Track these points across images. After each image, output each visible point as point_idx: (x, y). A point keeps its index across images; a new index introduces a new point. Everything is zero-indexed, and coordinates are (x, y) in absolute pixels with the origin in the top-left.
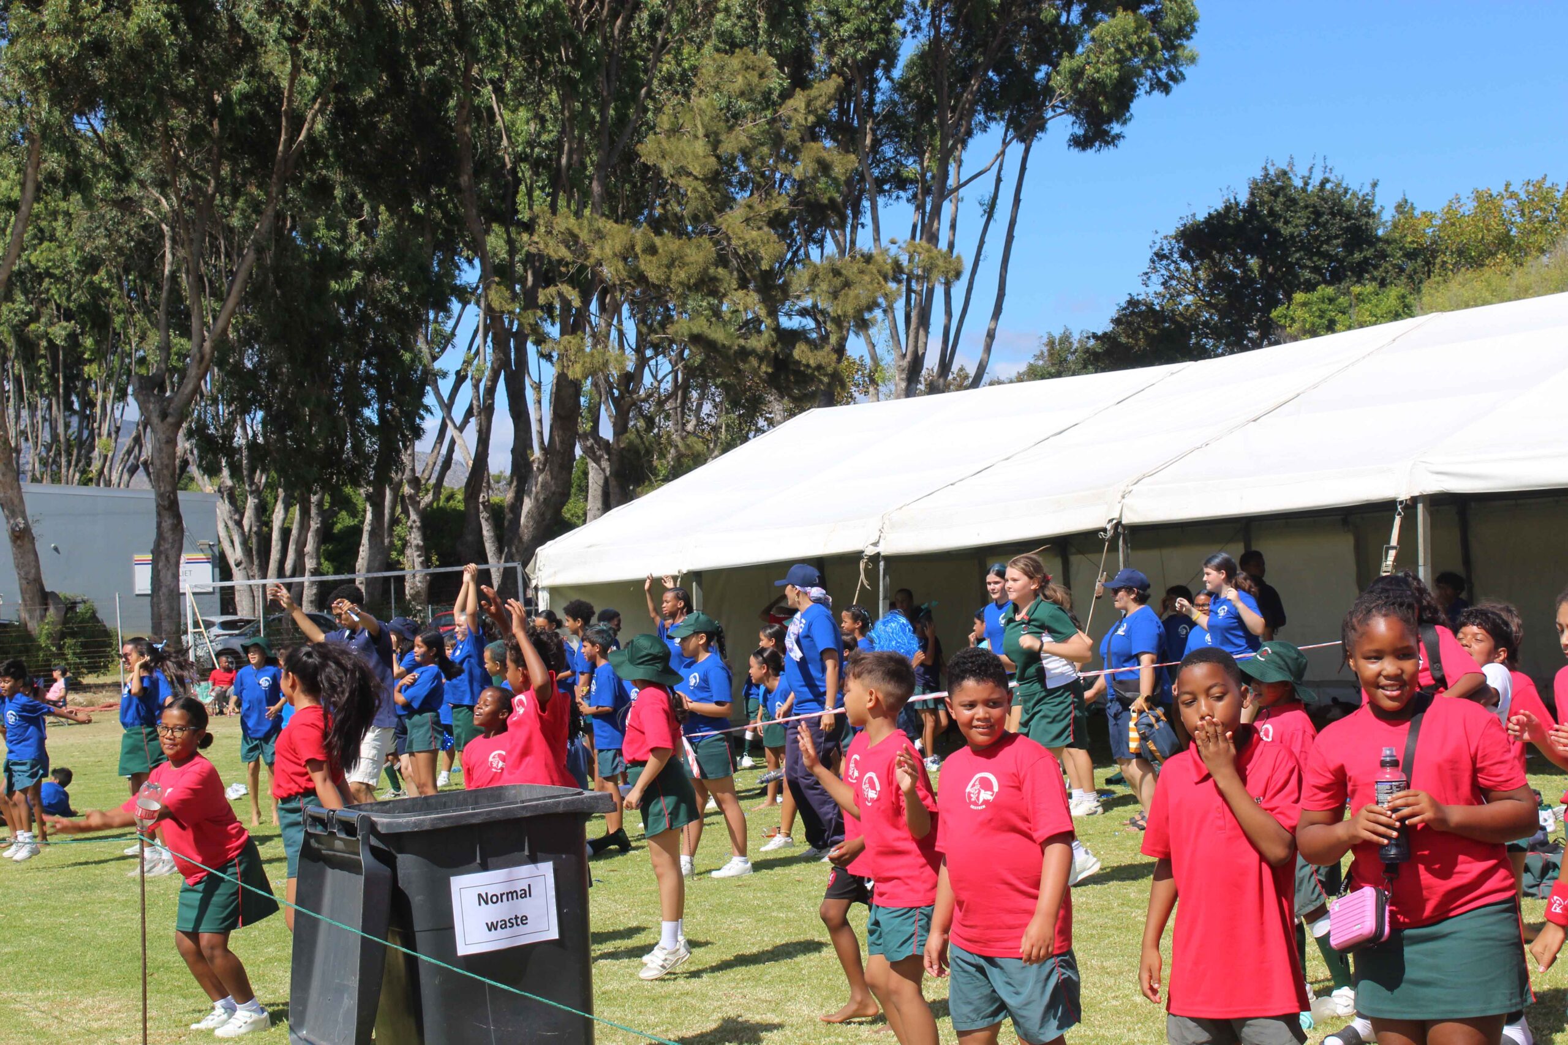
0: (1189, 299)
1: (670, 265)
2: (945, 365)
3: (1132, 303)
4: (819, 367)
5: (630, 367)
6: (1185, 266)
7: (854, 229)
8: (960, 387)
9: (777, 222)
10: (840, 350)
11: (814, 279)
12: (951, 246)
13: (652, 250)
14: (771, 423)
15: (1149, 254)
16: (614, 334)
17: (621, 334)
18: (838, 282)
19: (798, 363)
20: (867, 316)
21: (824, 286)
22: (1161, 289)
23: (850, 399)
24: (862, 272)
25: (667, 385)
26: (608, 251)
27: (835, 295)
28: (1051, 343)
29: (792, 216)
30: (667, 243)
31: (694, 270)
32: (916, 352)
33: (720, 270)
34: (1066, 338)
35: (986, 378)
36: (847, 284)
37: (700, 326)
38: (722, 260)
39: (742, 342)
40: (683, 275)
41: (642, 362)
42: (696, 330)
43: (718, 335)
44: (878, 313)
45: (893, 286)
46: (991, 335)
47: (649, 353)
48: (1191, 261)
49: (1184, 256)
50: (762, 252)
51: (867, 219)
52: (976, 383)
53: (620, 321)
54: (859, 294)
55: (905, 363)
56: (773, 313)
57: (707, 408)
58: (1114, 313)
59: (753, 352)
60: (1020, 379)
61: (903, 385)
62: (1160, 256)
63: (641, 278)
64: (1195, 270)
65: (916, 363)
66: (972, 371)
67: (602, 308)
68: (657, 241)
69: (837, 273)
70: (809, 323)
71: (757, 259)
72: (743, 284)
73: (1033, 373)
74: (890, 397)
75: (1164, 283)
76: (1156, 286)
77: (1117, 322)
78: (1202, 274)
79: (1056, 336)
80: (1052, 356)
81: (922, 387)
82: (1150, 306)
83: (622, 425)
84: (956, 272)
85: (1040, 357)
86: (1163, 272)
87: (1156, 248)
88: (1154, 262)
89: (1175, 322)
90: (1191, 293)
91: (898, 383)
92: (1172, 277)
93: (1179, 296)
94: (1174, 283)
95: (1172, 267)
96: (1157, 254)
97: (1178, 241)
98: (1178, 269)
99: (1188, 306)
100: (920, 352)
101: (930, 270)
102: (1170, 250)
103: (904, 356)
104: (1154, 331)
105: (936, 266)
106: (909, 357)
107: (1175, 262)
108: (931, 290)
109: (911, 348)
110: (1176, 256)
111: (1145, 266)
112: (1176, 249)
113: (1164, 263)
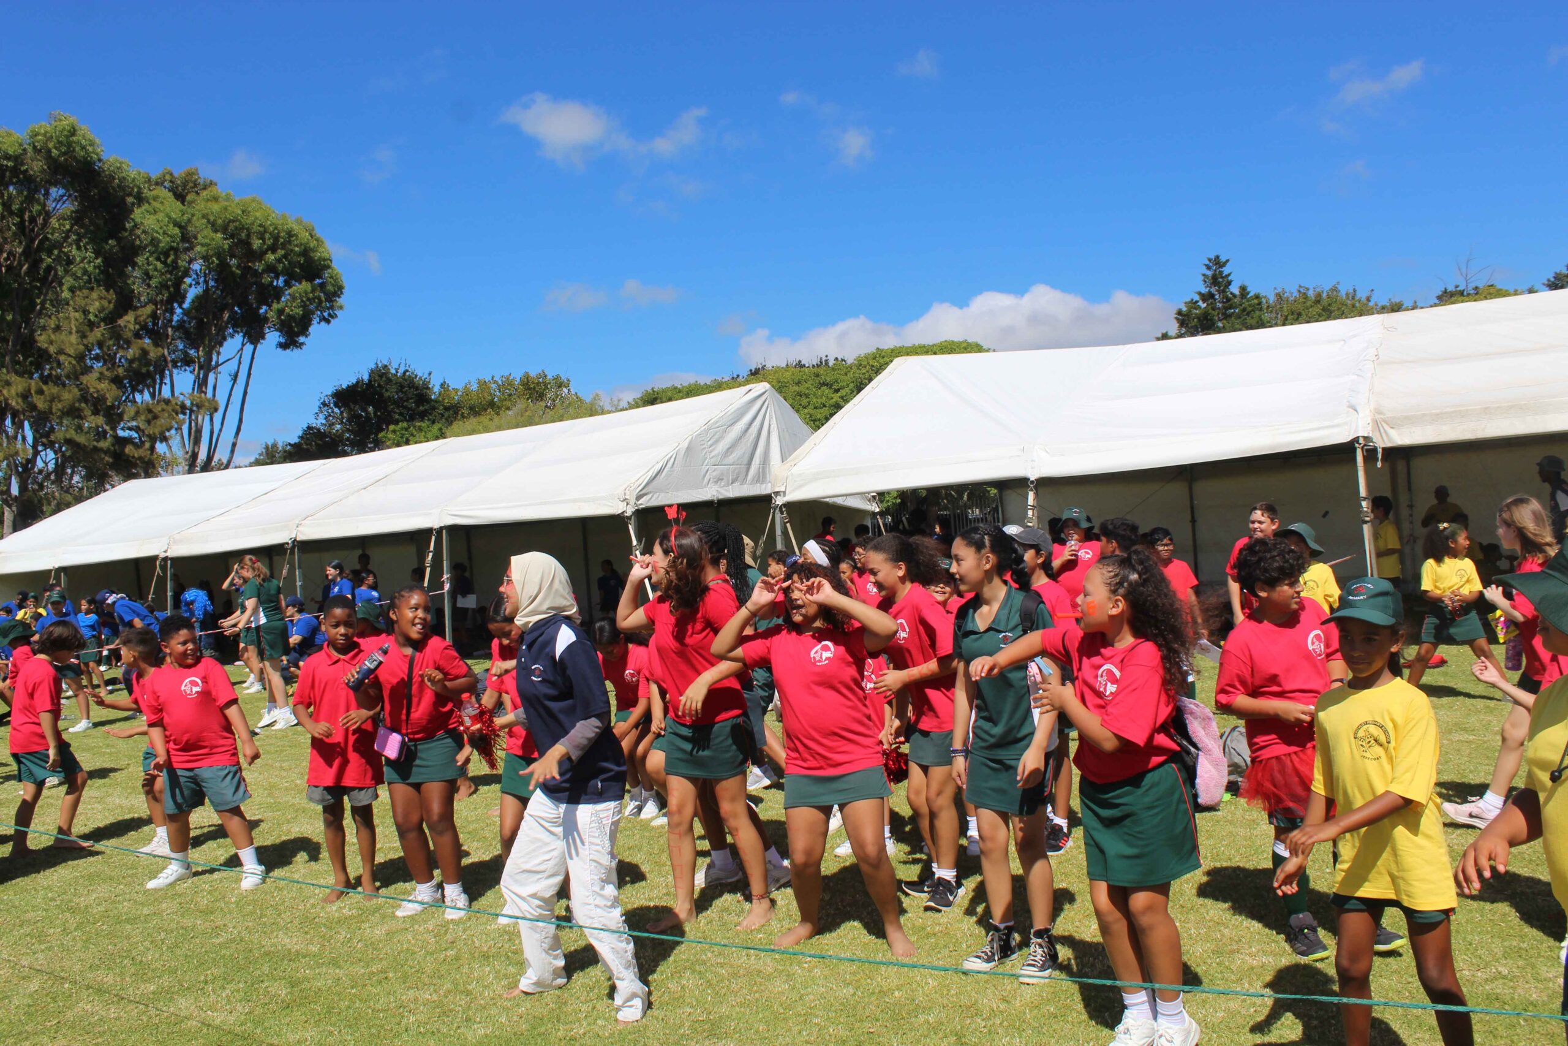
0: (338, 427)
1: (52, 400)
2: (210, 458)
3: (309, 428)
4: (140, 458)
5: (30, 457)
6: (336, 410)
7: (161, 385)
8: (219, 469)
9: (117, 381)
10: (152, 449)
11: (136, 411)
12: (214, 395)
13: (40, 392)
14: (113, 486)
15: (318, 403)
16: (20, 437)
17: (24, 439)
18: (150, 415)
19: (128, 456)
20: (167, 433)
21: (142, 416)
22: (324, 421)
23: (158, 475)
24: (163, 409)
25: (51, 466)
27: (148, 421)
28: (267, 448)
29: (125, 377)
30: (51, 389)
31: (66, 404)
32: (193, 451)
33: (83, 405)
34: (275, 445)
35: (232, 464)
36: (156, 416)
37: (72, 434)
38: (84, 398)
39: (95, 443)
40: (60, 406)
41: (36, 453)
42: (68, 436)
43: (81, 439)
44: (173, 432)
45: (181, 416)
46: (234, 445)
47: (40, 448)
48: (339, 408)
49: (336, 405)
50: (108, 396)
51: (167, 380)
52: (227, 467)
53: (23, 431)
54: (162, 422)
55: (188, 456)
56: (114, 429)
57: (76, 478)
58: (300, 433)
59: (100, 450)
60: (251, 465)
61: (187, 468)
62: (324, 404)
63: (33, 407)
64: (342, 413)
65: (195, 456)
66: (225, 461)
67: (13, 423)
68: (45, 388)
69: (149, 409)
70: (134, 434)
71: (104, 399)
72: (96, 412)
73: (258, 463)
74: (179, 473)
75: (326, 418)
76: (321, 420)
77: (301, 438)
78: (345, 415)
79: (270, 444)
80: (267, 454)
81: (198, 469)
82: (319, 430)
83: (23, 488)
84: (216, 410)
85: (260, 455)
86: (325, 413)
87: (322, 401)
88: (320, 408)
89: (331, 438)
90: (339, 424)
91: (183, 466)
92: (330, 416)
93: (333, 425)
94: (331, 418)
95: (330, 411)
96: (322, 404)
97: (333, 398)
98: (333, 412)
99: (338, 431)
100: (196, 451)
101: (199, 407)
102: (329, 402)
103: (187, 452)
104: (320, 443)
105: (203, 405)
106: (190, 453)
107: (331, 408)
108: (202, 420)
109: (191, 449)
110: (332, 405)
111: (316, 410)
112: (332, 401)
113: (326, 408)
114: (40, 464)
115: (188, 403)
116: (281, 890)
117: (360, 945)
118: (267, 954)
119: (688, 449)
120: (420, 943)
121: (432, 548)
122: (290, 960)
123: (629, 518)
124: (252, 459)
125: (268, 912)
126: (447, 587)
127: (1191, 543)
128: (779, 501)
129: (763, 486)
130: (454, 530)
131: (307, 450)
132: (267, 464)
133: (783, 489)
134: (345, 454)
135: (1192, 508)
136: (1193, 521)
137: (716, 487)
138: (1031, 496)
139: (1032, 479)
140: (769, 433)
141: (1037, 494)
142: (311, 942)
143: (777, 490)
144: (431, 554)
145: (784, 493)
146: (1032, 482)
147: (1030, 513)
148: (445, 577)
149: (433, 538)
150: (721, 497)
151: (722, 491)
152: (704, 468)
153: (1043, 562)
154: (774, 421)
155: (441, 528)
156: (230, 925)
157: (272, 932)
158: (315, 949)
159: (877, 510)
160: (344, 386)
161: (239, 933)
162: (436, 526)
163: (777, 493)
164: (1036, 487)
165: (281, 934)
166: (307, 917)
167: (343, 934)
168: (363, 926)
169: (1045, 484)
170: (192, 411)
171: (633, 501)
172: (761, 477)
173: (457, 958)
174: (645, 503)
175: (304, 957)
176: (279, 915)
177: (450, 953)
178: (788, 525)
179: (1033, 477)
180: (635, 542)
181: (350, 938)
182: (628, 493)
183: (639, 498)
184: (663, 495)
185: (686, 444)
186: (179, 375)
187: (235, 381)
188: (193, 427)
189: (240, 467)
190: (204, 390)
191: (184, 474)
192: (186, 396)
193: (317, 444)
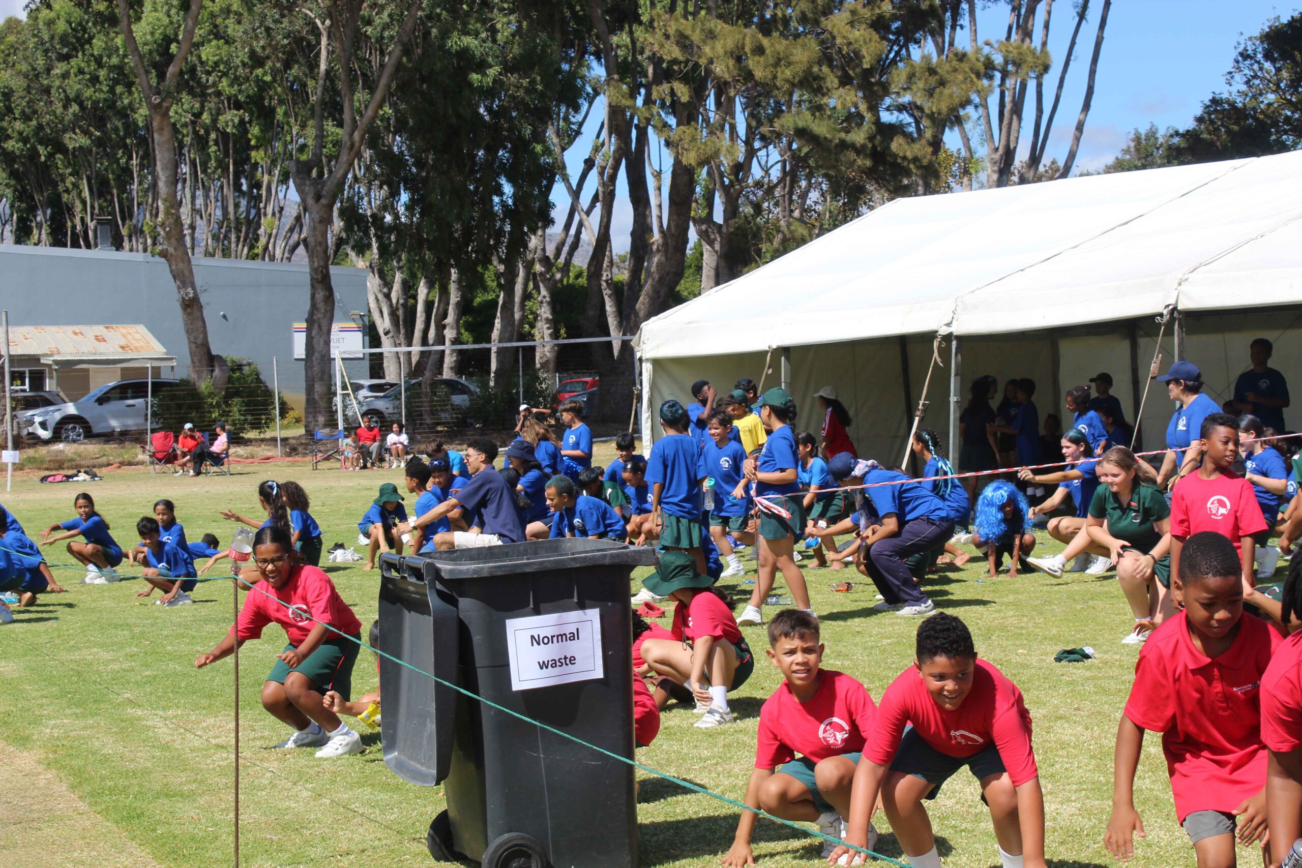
0: (1271, 97)
1: (777, 64)
2: (1035, 159)
3: (1214, 101)
4: (916, 160)
5: (741, 158)
6: (1268, 65)
7: (953, 28)
8: (1052, 178)
9: (879, 25)
10: (936, 144)
11: (911, 77)
12: (1044, 44)
13: (759, 50)
14: (871, 208)
15: (1234, 54)
16: (727, 127)
17: (733, 128)
18: (933, 80)
19: (895, 156)
20: (962, 113)
21: (921, 84)
22: (1244, 88)
23: (949, 189)
24: (955, 70)
25: (775, 174)
26: (720, 50)
27: (930, 93)
28: (1137, 139)
29: (895, 18)
30: (774, 44)
31: (799, 69)
32: (1007, 146)
33: (825, 69)
34: (1152, 134)
35: (1074, 170)
36: (942, 83)
37: (805, 119)
38: (826, 58)
39: (843, 135)
40: (788, 73)
41: (751, 153)
42: (801, 124)
43: (821, 128)
44: (970, 109)
45: (985, 82)
46: (1080, 127)
47: (757, 144)
48: (1273, 61)
49: (1268, 56)
50: (864, 52)
51: (965, 20)
52: (1065, 174)
53: (733, 118)
54: (953, 91)
55: (997, 156)
56: (874, 108)
57: (814, 195)
58: (1199, 111)
59: (853, 146)
60: (1109, 170)
61: (995, 177)
62: (1245, 56)
63: (749, 75)
64: (1278, 70)
65: (1009, 154)
66: (1061, 163)
68: (765, 42)
69: (932, 71)
70: (906, 118)
71: (859, 58)
72: (845, 81)
73: (1120, 166)
74: (982, 187)
75: (1247, 83)
76: (1239, 85)
77: (1200, 120)
78: (1285, 74)
79: (1143, 131)
80: (1137, 150)
81: (1015, 179)
82: (1232, 104)
83: (731, 211)
84: (1046, 68)
85: (1127, 151)
86: (1247, 71)
87: (1241, 49)
88: (1238, 62)
89: (1256, 119)
90: (1273, 92)
91: (988, 172)
92: (1255, 77)
93: (1261, 94)
94: (1257, 82)
95: (1256, 67)
96: (1241, 54)
97: (1262, 42)
98: (1261, 69)
99: (1269, 105)
100: (1012, 147)
101: (1018, 65)
102: (1254, 50)
103: (997, 149)
104: (1236, 128)
105: (1025, 61)
106: (1001, 151)
107: (1259, 62)
108: (1024, 86)
109: (1003, 142)
110: (1259, 56)
111: (1229, 66)
112: (1260, 49)
113: (1248, 62)
114: (756, 172)
115: (998, 59)
124: (1110, 160)
131: (1212, 144)
132: (1137, 168)
134: (1283, 148)
160: (1285, 19)
170: (1005, 75)
186: (984, 8)
187: (1082, 16)
188: (1008, 99)
189: (1088, 174)
190: (1027, 34)
191: (990, 187)
192: (996, 45)
193: (1229, 132)
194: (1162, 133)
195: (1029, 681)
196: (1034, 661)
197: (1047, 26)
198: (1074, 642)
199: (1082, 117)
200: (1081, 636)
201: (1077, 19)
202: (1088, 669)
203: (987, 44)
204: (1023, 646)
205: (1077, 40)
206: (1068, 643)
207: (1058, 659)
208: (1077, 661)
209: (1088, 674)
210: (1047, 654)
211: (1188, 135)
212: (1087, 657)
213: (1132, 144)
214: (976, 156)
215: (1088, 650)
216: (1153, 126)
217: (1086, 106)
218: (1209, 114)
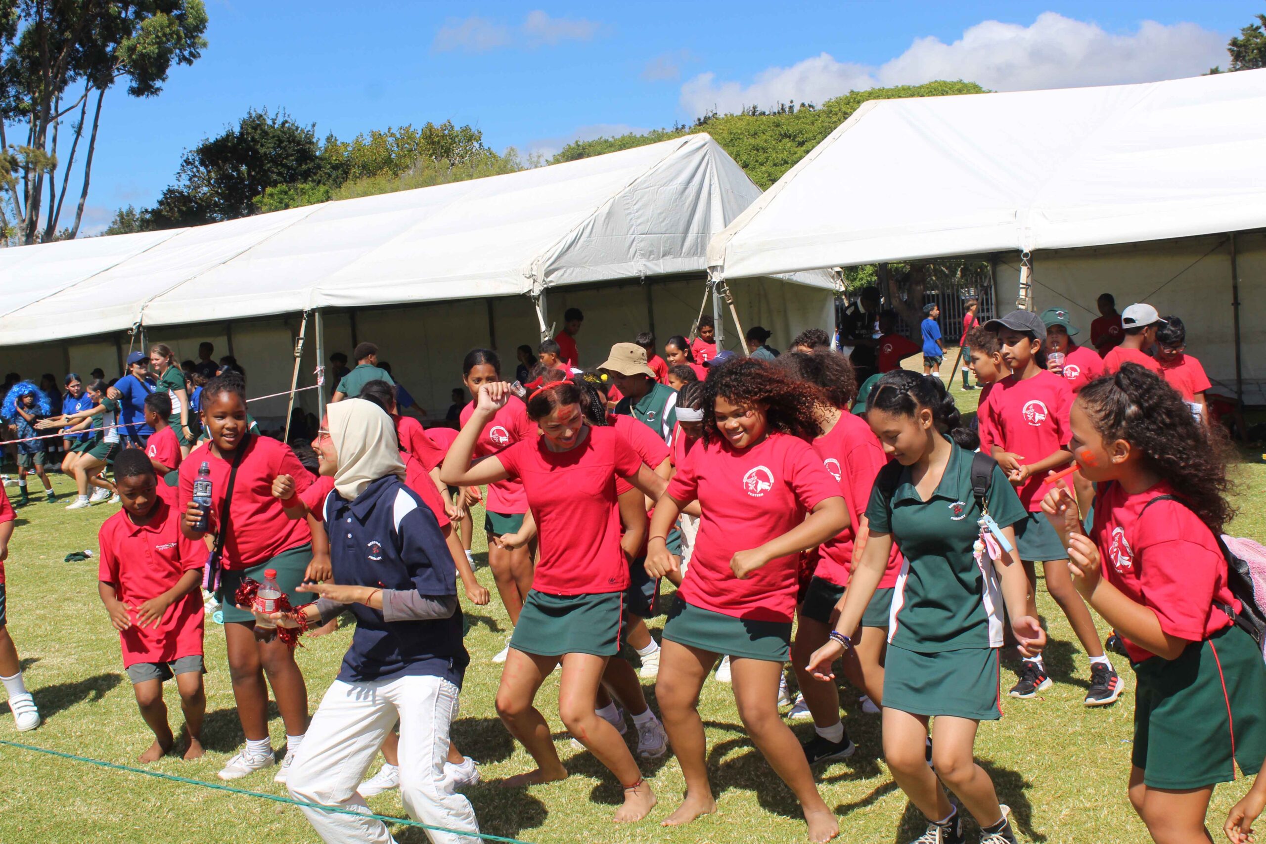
0: (205, 189)
2: (51, 228)
3: (170, 191)
6: (202, 169)
12: (54, 150)
15: (181, 161)
22: (188, 183)
28: (121, 215)
32: (31, 219)
34: (130, 212)
35: (79, 234)
45: (13, 175)
46: (81, 208)
48: (206, 167)
49: (202, 163)
55: (24, 225)
58: (160, 197)
61: (24, 239)
62: (187, 162)
64: (209, 172)
65: (33, 224)
66: (70, 231)
73: (111, 232)
74: (14, 244)
75: (190, 179)
76: (185, 181)
77: (161, 203)
78: (213, 175)
79: (124, 210)
80: (122, 223)
81: (40, 240)
82: (181, 193)
84: (54, 166)
85: (114, 223)
86: (189, 172)
87: (185, 158)
88: (183, 166)
89: (196, 203)
90: (206, 186)
91: (20, 236)
92: (195, 176)
93: (199, 187)
94: (196, 179)
95: (195, 170)
96: (185, 161)
97: (198, 154)
98: (198, 171)
99: (205, 194)
100: (34, 219)
101: (35, 164)
102: (194, 159)
103: (24, 221)
104: (184, 209)
105: (40, 161)
106: (27, 222)
107: (196, 167)
108: (41, 179)
109: (28, 216)
110: (197, 163)
111: (178, 169)
112: (197, 158)
113: (190, 167)
115: (21, 158)
116: (86, 746)
117: (170, 815)
118: (58, 825)
119: (609, 215)
120: (242, 813)
121: (302, 335)
122: (83, 834)
123: (537, 298)
124: (105, 228)
125: (68, 774)
126: (321, 380)
127: (1231, 331)
128: (716, 277)
129: (702, 260)
130: (329, 313)
131: (169, 219)
132: (122, 233)
133: (720, 263)
134: (214, 221)
135: (1235, 288)
136: (1236, 303)
137: (644, 261)
138: (1024, 272)
139: (1026, 250)
140: (710, 194)
141: (1031, 270)
142: (112, 811)
143: (713, 264)
144: (301, 342)
145: (722, 267)
146: (1026, 255)
147: (1022, 293)
148: (319, 368)
149: (304, 323)
150: (649, 273)
151: (649, 264)
152: (630, 238)
153: (1037, 353)
154: (715, 181)
155: (313, 311)
156: (19, 789)
157: (68, 799)
158: (114, 819)
159: (843, 289)
160: (212, 140)
161: (29, 799)
162: (307, 308)
163: (713, 268)
164: (1031, 262)
165: (78, 802)
166: (113, 781)
167: (154, 801)
168: (178, 791)
169: (1041, 256)
170: (27, 170)
171: (541, 277)
172: (700, 248)
173: (284, 833)
174: (556, 279)
175: (101, 829)
176: (80, 777)
177: (276, 826)
178: (732, 307)
179: (1027, 247)
180: (543, 327)
181: (161, 807)
182: (535, 268)
183: (548, 274)
184: (577, 270)
185: (606, 209)
186: (10, 126)
187: (78, 133)
188: (30, 186)
189: (89, 237)
190: (41, 146)
191: (21, 245)
192: (17, 149)
193: (180, 210)
194: (137, 212)
195: (47, 576)
196: (51, 563)
197: (54, 140)
198: (79, 547)
199: (81, 201)
200: (84, 543)
201: (75, 136)
202: (88, 564)
203: (11, 147)
204: (44, 554)
205: (76, 149)
206: (75, 548)
207: (67, 560)
208: (80, 560)
209: (88, 568)
210: (60, 557)
211: (154, 212)
212: (87, 557)
213: (118, 219)
214: (10, 226)
215: (88, 552)
216: (131, 206)
217: (84, 194)
218: (166, 198)
